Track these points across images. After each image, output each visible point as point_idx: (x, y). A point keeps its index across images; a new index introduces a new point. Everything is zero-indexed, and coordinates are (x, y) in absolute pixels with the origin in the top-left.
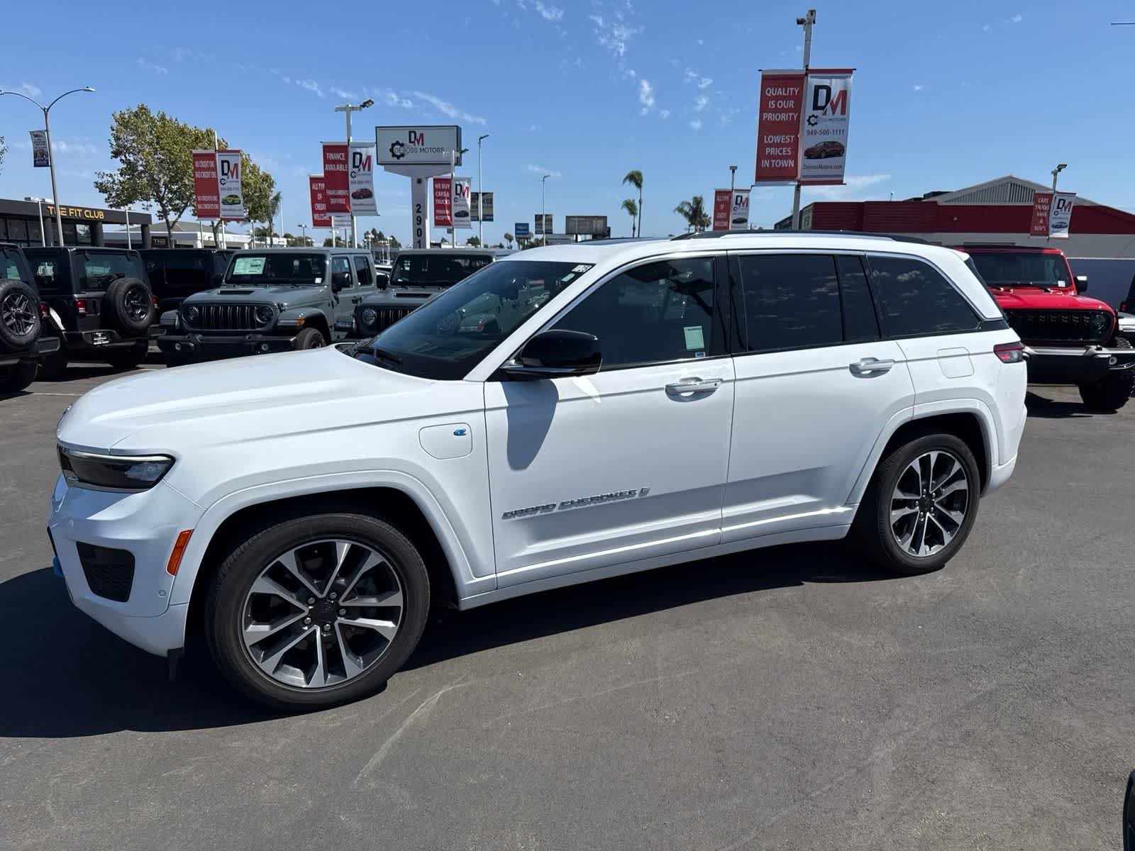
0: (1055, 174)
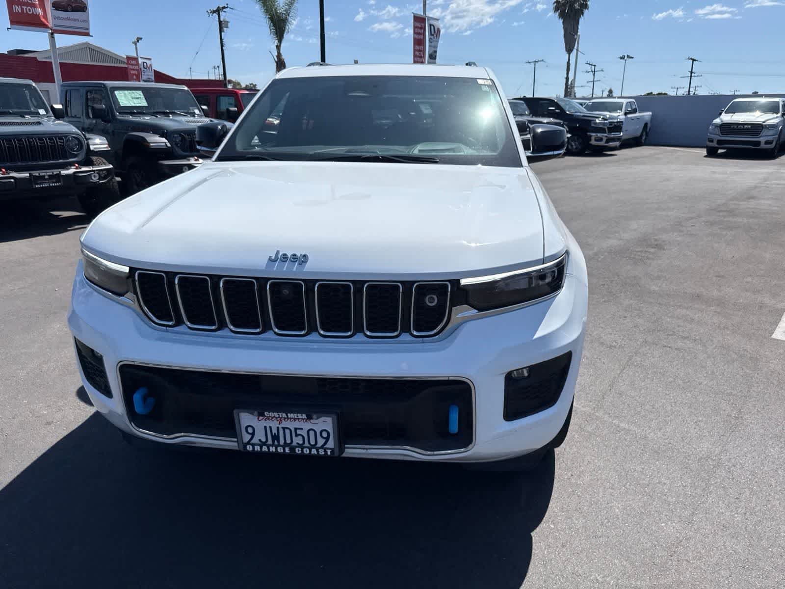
0: (136, 44)
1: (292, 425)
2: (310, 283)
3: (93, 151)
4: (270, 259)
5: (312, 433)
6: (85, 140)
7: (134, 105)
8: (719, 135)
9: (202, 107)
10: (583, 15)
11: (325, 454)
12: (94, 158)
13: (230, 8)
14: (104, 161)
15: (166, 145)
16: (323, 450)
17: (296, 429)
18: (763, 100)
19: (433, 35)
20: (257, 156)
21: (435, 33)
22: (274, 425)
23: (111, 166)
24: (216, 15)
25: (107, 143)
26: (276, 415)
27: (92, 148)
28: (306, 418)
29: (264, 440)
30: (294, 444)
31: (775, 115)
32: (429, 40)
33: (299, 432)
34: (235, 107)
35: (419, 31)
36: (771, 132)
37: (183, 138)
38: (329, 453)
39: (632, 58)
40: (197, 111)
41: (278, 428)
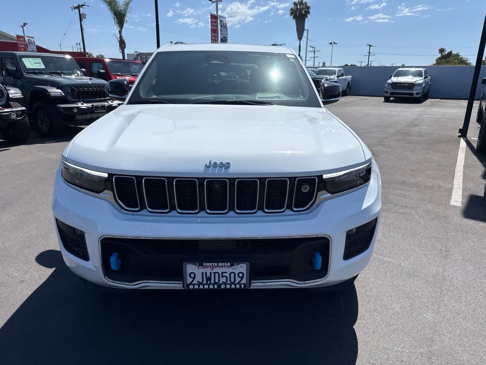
0: (23, 27)
1: (220, 270)
2: (232, 180)
3: (12, 98)
4: (206, 166)
5: (232, 275)
6: (5, 90)
7: (36, 68)
8: (391, 90)
9: (82, 69)
10: (307, 18)
11: (240, 287)
12: (11, 103)
13: (87, 6)
14: (19, 105)
15: (61, 94)
16: (239, 285)
17: (222, 273)
18: (413, 70)
19: (223, 27)
20: (157, 101)
21: (224, 26)
22: (208, 271)
23: (24, 108)
24: (77, 10)
25: (21, 93)
26: (211, 264)
27: (11, 96)
28: (230, 265)
29: (201, 281)
30: (221, 282)
31: (421, 78)
32: (220, 30)
33: (224, 274)
34: (103, 70)
35: (214, 24)
36: (419, 88)
37: (73, 90)
38: (242, 287)
39: (337, 44)
40: (79, 72)
41: (211, 273)
